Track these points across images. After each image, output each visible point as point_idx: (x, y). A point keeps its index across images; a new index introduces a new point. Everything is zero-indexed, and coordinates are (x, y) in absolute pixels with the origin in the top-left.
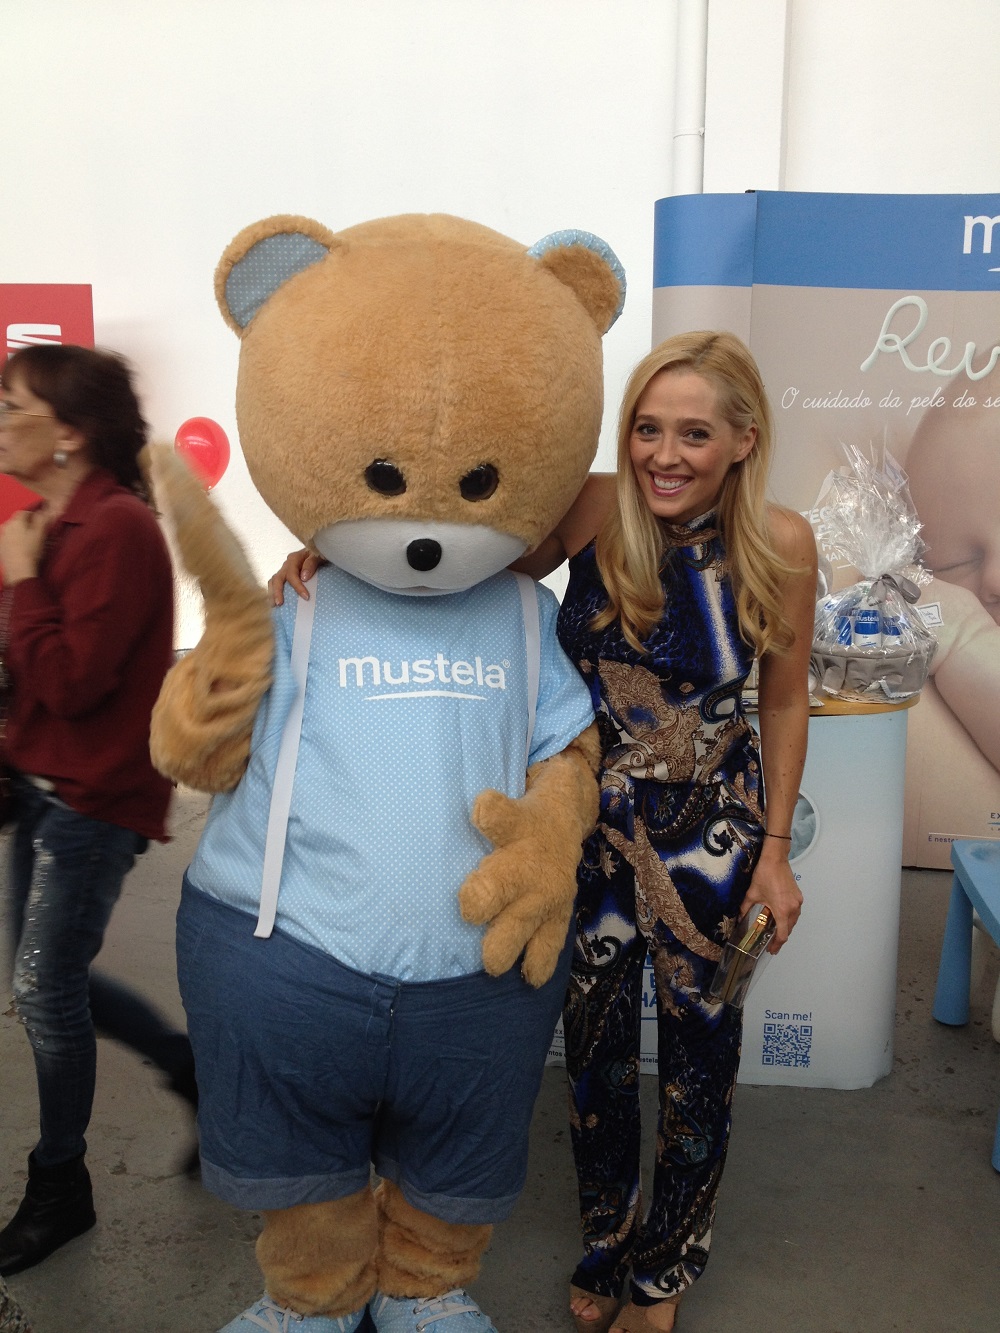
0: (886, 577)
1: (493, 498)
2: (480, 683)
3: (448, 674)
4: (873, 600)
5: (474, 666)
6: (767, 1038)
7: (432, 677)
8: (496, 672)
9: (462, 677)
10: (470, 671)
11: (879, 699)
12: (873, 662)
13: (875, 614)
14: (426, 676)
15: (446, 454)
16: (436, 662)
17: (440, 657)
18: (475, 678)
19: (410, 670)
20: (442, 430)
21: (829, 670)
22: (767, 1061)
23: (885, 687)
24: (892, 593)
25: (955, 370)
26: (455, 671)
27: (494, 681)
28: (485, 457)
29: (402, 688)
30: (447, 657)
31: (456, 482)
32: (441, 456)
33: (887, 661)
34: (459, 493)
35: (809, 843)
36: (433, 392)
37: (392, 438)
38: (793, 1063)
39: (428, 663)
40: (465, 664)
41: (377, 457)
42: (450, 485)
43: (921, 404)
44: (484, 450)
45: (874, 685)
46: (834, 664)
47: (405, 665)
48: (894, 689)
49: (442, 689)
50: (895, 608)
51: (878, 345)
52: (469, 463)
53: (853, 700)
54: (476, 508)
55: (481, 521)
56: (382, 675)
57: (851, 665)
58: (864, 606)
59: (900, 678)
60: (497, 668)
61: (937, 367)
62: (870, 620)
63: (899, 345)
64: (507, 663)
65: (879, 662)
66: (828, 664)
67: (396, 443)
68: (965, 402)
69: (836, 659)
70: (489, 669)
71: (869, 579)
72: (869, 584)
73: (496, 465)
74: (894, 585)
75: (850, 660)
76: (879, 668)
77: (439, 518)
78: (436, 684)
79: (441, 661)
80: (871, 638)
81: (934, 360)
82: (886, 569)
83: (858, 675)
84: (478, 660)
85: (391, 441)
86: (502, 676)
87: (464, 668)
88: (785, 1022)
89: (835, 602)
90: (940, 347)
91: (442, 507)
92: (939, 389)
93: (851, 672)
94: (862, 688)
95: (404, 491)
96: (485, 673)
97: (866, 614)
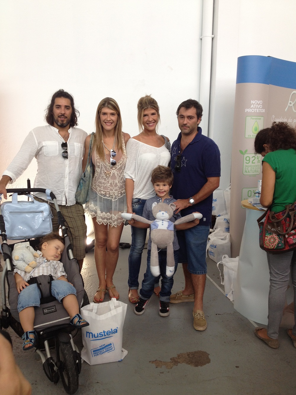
43: (295, 121)
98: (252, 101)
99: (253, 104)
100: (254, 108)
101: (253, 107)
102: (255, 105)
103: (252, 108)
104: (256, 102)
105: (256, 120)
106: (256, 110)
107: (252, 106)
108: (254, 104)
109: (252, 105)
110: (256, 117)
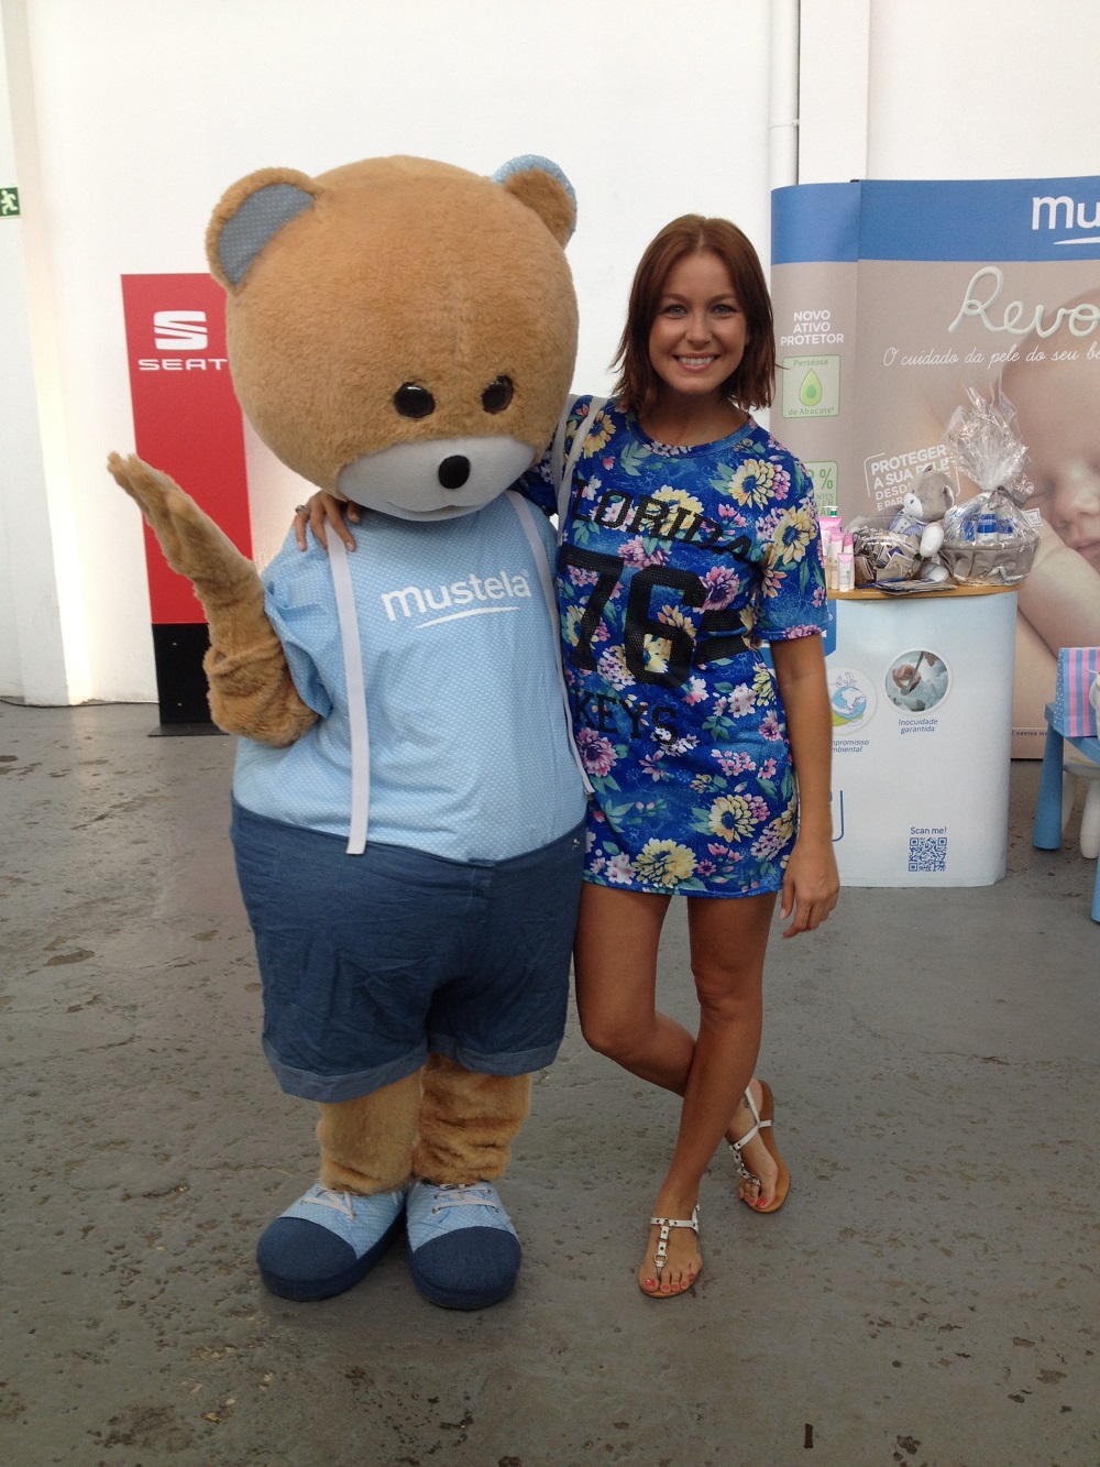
0: (1000, 488)
1: (510, 408)
2: (511, 595)
3: (484, 593)
4: (993, 506)
5: (501, 580)
6: (912, 850)
7: (470, 598)
8: (519, 582)
9: (495, 592)
10: (500, 587)
11: (998, 582)
12: (995, 553)
13: (993, 517)
14: (465, 597)
15: (469, 370)
16: (471, 583)
17: (472, 576)
18: (505, 591)
19: (450, 594)
20: (462, 346)
21: (959, 562)
22: (913, 868)
23: (1003, 572)
24: (1005, 500)
25: (1027, 330)
26: (488, 589)
27: (521, 590)
28: (501, 370)
29: (446, 611)
30: (478, 577)
31: (478, 396)
32: (465, 372)
33: (1004, 551)
34: (481, 407)
35: (943, 694)
36: (450, 312)
37: (419, 361)
38: (932, 868)
39: (464, 584)
40: (494, 580)
41: (406, 380)
42: (475, 399)
43: (1000, 358)
44: (501, 361)
45: (995, 571)
46: (964, 557)
47: (444, 589)
48: (1010, 573)
49: (482, 607)
50: (1009, 513)
51: (963, 309)
52: (488, 377)
53: (978, 584)
54: (497, 419)
55: (500, 432)
56: (426, 602)
57: (977, 556)
58: (985, 511)
59: (1014, 564)
60: (520, 578)
61: (1011, 328)
62: (990, 522)
63: (980, 310)
64: (526, 573)
65: (999, 552)
66: (959, 557)
67: (423, 365)
68: (1037, 357)
69: (966, 553)
70: (514, 580)
71: (987, 491)
72: (988, 495)
73: (511, 375)
74: (1007, 495)
75: (976, 552)
76: (998, 557)
77: (467, 433)
78: (476, 603)
79: (474, 581)
80: (991, 536)
81: (1010, 321)
82: (999, 483)
83: (982, 563)
84: (503, 574)
85: (417, 365)
86: (525, 585)
87: (494, 584)
88: (926, 836)
89: (961, 511)
90: (1014, 311)
91: (468, 422)
92: (1014, 347)
93: (976, 561)
94: (985, 573)
95: (431, 412)
96: (513, 585)
97: (987, 517)
98: (796, 314)
99: (798, 321)
100: (803, 334)
101: (800, 330)
102: (805, 325)
103: (798, 333)
104: (807, 316)
105: (811, 366)
106: (811, 338)
107: (797, 328)
108: (804, 321)
109: (798, 325)
110: (810, 359)
